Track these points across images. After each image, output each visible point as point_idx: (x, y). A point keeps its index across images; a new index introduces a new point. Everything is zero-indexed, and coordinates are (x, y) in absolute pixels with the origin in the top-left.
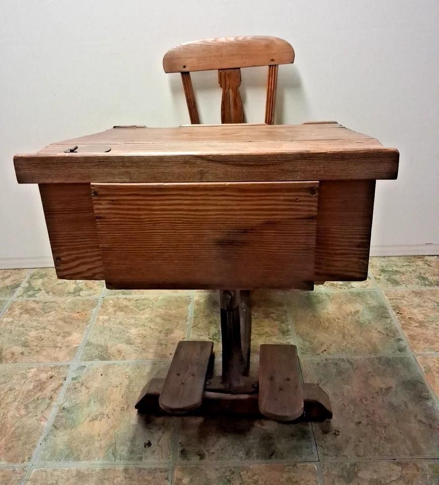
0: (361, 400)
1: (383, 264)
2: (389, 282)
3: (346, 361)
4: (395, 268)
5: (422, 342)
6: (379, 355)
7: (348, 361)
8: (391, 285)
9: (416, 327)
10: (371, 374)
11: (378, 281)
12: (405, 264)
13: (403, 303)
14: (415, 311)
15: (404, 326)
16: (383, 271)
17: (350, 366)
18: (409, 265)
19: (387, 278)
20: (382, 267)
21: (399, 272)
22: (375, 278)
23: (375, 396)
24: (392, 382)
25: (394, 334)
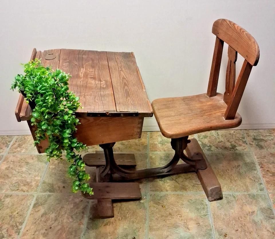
0: (239, 218)
1: (255, 134)
2: (257, 147)
3: (232, 196)
4: (261, 138)
5: (273, 186)
6: (249, 193)
7: (233, 196)
8: (259, 149)
9: (271, 176)
10: (244, 204)
11: (251, 146)
12: (268, 134)
13: (264, 161)
14: (271, 166)
15: (264, 176)
16: (255, 139)
17: (234, 199)
18: (270, 135)
19: (256, 144)
20: (254, 136)
21: (263, 140)
22: (250, 144)
23: (246, 216)
24: (255, 208)
25: (258, 180)
